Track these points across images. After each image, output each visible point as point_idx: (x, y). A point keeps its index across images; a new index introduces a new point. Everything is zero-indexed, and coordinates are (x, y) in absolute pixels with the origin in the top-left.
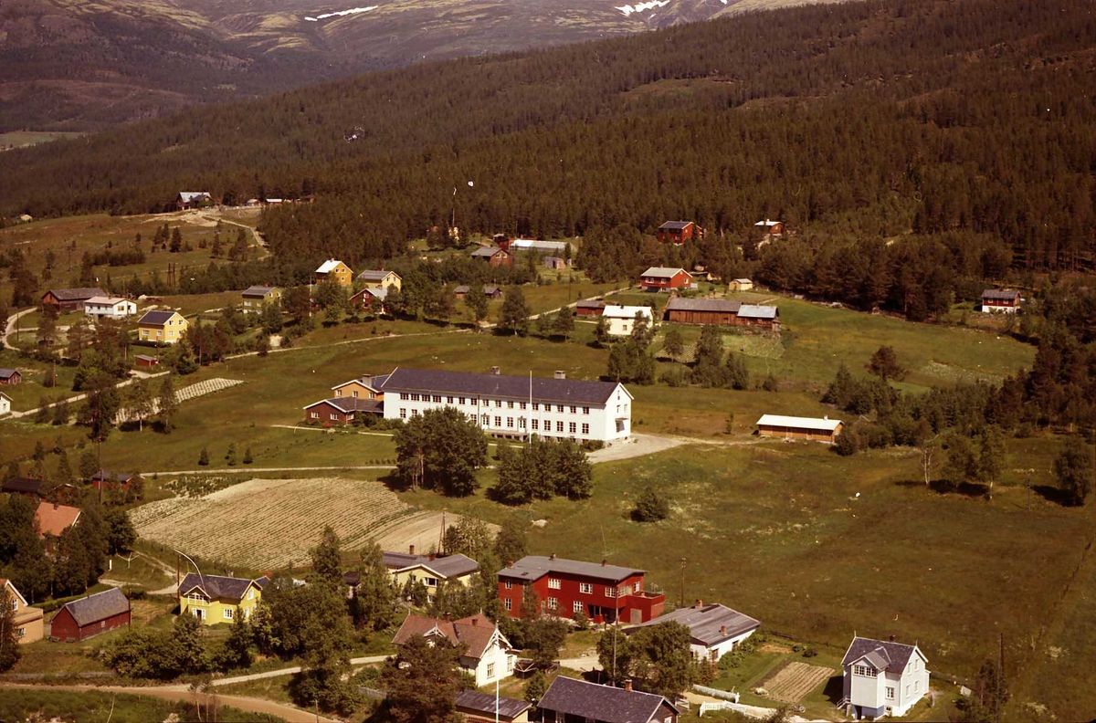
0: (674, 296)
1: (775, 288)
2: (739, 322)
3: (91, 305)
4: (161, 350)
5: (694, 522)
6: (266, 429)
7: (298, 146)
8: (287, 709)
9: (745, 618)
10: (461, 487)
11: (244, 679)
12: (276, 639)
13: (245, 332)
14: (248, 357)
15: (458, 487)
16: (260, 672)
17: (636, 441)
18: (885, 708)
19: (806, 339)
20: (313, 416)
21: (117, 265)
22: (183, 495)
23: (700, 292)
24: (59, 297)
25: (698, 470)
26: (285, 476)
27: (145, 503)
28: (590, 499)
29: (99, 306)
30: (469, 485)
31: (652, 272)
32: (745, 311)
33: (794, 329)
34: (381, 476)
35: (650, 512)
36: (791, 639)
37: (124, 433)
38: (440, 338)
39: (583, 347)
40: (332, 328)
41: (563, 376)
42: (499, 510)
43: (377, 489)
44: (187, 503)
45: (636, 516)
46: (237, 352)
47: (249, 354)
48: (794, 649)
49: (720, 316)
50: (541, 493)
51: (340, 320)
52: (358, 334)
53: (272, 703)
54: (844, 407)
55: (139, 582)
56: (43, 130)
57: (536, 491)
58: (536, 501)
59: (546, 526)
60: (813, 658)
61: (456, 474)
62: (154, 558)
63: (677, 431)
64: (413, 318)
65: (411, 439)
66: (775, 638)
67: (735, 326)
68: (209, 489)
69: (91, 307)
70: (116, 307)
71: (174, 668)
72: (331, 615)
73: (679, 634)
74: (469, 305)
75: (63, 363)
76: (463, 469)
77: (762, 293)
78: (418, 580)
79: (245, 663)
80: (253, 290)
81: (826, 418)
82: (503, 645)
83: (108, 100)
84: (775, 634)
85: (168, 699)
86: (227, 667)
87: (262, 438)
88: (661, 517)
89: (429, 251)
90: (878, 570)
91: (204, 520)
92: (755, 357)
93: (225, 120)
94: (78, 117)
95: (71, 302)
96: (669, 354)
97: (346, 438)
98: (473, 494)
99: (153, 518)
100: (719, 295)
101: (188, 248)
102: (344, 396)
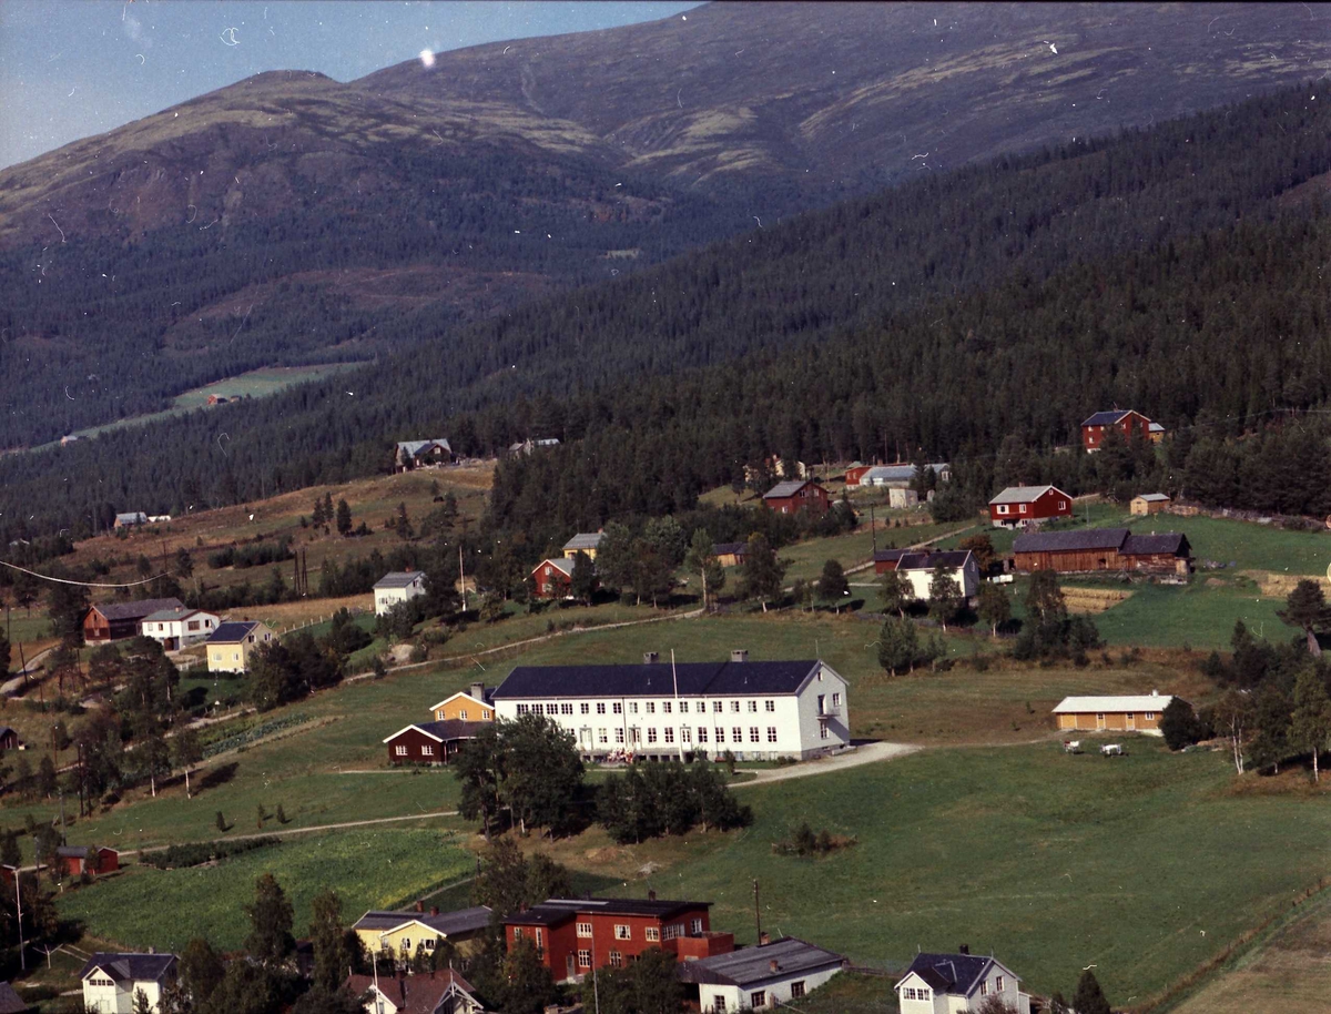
0: (1031, 530)
2: (1122, 564)
9: (824, 953)
20: (399, 752)
24: (106, 617)
31: (1008, 495)
40: (492, 626)
47: (361, 677)
49: (1092, 557)
67: (1117, 570)
69: (150, 628)
78: (413, 944)
80: (391, 578)
81: (1155, 693)
82: (468, 1005)
83: (414, 299)
94: (365, 334)
95: (128, 623)
101: (363, 531)
102: (448, 718)
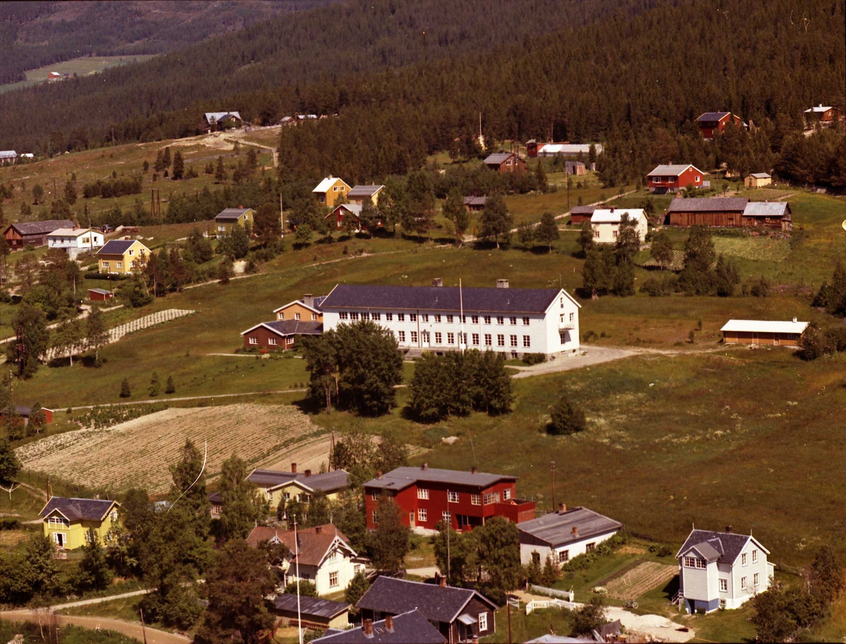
0: (680, 196)
1: (796, 182)
2: (745, 222)
3: (55, 238)
4: (119, 283)
5: (612, 433)
6: (199, 358)
7: (384, 56)
8: (134, 628)
9: (607, 520)
10: (374, 406)
11: (97, 601)
12: (132, 559)
13: (211, 259)
14: (209, 285)
15: (371, 406)
16: (116, 594)
17: (584, 354)
18: (719, 601)
19: (818, 238)
20: (251, 341)
21: (109, 196)
22: (89, 427)
23: (712, 190)
24: (22, 232)
25: (637, 380)
26: (202, 404)
27: (46, 436)
28: (512, 414)
29: (62, 238)
30: (383, 403)
31: (660, 170)
32: (752, 209)
33: (809, 227)
34: (297, 400)
35: (565, 424)
36: (651, 540)
37: (53, 369)
38: (415, 255)
39: (567, 258)
40: (303, 250)
41: (506, 285)
42: (411, 428)
43: (291, 412)
44: (88, 435)
45: (551, 430)
46: (198, 281)
47: (210, 282)
48: (651, 549)
49: (724, 216)
50: (458, 409)
51: (311, 241)
52: (329, 255)
53: (120, 622)
54: (833, 310)
55: (18, 513)
56: (112, 54)
57: (451, 407)
58: (453, 418)
59: (455, 443)
60: (668, 558)
61: (367, 392)
62: (39, 489)
63: (637, 343)
64: (391, 235)
65: (320, 356)
66: (637, 541)
67: (741, 226)
68: (119, 420)
69: (55, 241)
70: (80, 239)
71: (24, 590)
72: (171, 528)
73: (505, 531)
74: (447, 216)
75: (12, 301)
76: (375, 385)
77: (781, 189)
78: (291, 497)
79: (99, 585)
80: (227, 213)
81: (795, 320)
82: (346, 553)
83: (186, 15)
84: (636, 536)
85: (14, 621)
86: (81, 589)
87: (193, 367)
88: (577, 430)
89: (452, 164)
90: (772, 470)
91: (102, 450)
92: (754, 261)
93: (306, 30)
94: (152, 37)
95: (36, 237)
96: (658, 261)
97: (280, 363)
98: (389, 413)
99: (50, 450)
100: (731, 194)
101: (193, 175)
102: (286, 319)
